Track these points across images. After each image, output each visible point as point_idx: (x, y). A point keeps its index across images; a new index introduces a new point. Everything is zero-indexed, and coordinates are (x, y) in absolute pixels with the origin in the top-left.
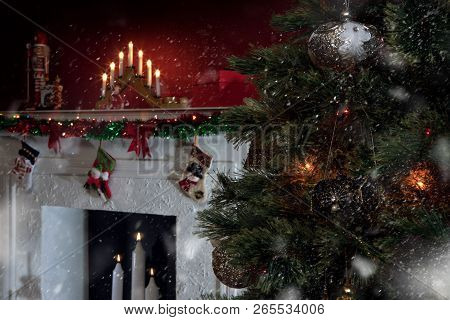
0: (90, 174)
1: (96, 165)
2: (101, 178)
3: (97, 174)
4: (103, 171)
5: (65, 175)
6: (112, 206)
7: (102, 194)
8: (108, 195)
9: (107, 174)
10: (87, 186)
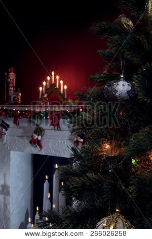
0: (32, 136)
1: (35, 132)
2: (37, 139)
3: (36, 136)
4: (39, 135)
5: (21, 137)
6: (43, 153)
7: (38, 147)
8: (41, 147)
9: (40, 137)
10: (31, 142)
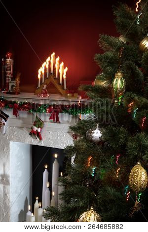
2: (37, 131)
3: (35, 129)
4: (38, 127)
5: (21, 128)
6: (42, 144)
7: (38, 138)
8: (41, 139)
9: (40, 129)
10: (30, 134)
